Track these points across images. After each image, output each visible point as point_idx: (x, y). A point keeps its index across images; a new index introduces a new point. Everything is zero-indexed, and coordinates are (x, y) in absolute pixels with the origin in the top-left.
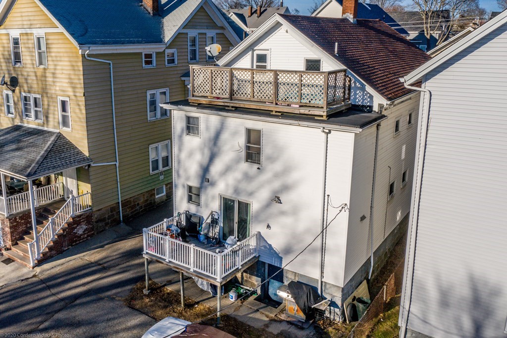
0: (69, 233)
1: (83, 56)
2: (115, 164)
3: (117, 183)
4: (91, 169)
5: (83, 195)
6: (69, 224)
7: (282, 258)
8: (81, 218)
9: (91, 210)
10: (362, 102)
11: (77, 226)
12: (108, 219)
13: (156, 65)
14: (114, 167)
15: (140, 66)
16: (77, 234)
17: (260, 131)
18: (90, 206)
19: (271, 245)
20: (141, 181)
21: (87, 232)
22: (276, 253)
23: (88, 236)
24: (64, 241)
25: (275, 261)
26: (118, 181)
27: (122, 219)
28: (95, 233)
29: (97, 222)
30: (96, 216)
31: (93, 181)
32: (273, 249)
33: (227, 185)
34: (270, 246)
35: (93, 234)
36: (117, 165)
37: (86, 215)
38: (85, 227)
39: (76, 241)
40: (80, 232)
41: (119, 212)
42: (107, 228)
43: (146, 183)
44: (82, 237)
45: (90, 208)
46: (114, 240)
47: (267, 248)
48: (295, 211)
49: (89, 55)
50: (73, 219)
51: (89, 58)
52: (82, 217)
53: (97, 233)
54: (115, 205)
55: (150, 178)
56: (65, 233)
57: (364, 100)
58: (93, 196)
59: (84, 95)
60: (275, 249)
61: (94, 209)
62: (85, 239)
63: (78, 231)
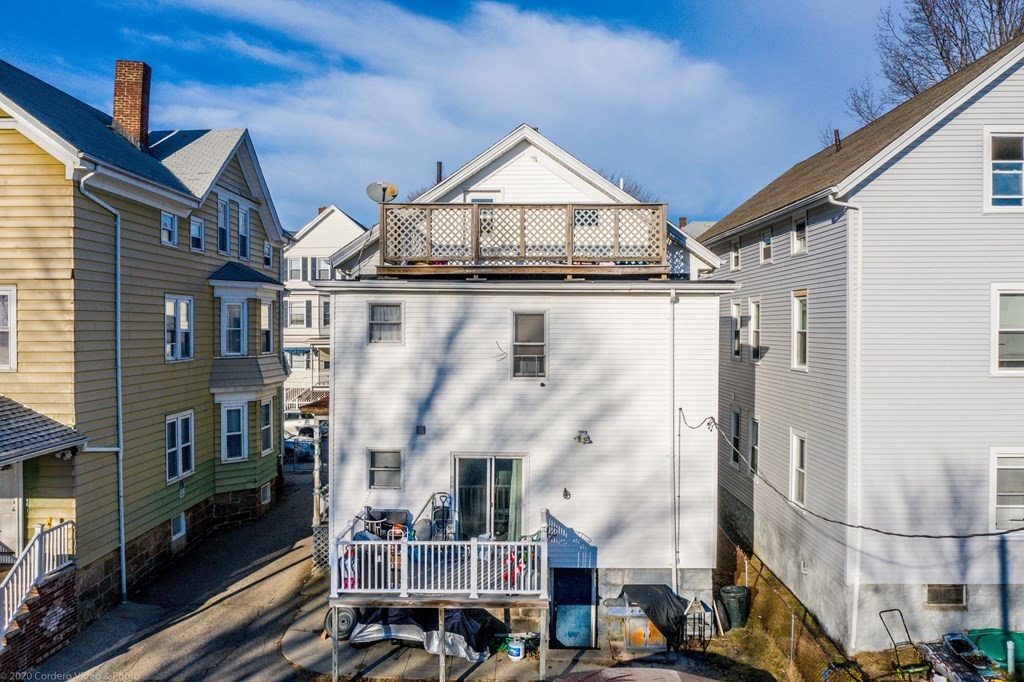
0: (31, 630)
1: (77, 184)
2: (117, 453)
3: (119, 501)
4: (78, 459)
5: (52, 530)
6: (31, 605)
7: (595, 549)
8: (55, 588)
9: (72, 568)
10: (672, 269)
11: (47, 610)
12: (101, 592)
13: (179, 243)
14: (114, 457)
15: (156, 237)
16: (45, 633)
17: (542, 315)
18: (70, 557)
19: (572, 529)
20: (153, 498)
21: (63, 626)
22: (583, 542)
23: (66, 637)
24: (21, 654)
25: (581, 558)
26: (121, 494)
27: (124, 591)
28: (79, 630)
29: (82, 598)
30: (81, 582)
31: (79, 490)
32: (577, 537)
33: (477, 429)
34: (570, 531)
35: (75, 631)
36: (121, 456)
37: (64, 580)
38: (61, 611)
39: (44, 651)
40: (52, 627)
41: (120, 572)
42: (98, 616)
43: (160, 504)
44: (54, 639)
45: (71, 562)
46: (141, 634)
47: (564, 537)
48: (627, 449)
49: (88, 187)
50: (39, 590)
51: (87, 193)
52: (57, 583)
53: (82, 630)
54: (112, 556)
55: (165, 493)
56: (23, 631)
57: (674, 266)
58: (81, 529)
59: (73, 276)
60: (580, 535)
61: (81, 564)
62: (60, 646)
63: (48, 623)
